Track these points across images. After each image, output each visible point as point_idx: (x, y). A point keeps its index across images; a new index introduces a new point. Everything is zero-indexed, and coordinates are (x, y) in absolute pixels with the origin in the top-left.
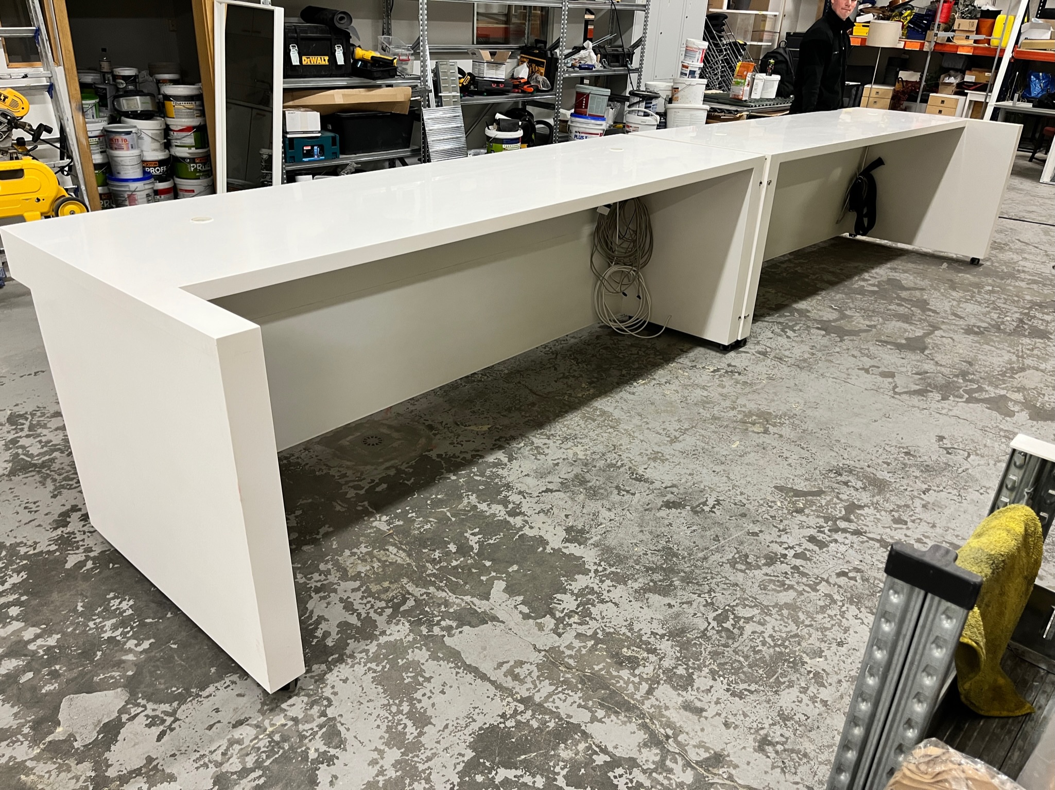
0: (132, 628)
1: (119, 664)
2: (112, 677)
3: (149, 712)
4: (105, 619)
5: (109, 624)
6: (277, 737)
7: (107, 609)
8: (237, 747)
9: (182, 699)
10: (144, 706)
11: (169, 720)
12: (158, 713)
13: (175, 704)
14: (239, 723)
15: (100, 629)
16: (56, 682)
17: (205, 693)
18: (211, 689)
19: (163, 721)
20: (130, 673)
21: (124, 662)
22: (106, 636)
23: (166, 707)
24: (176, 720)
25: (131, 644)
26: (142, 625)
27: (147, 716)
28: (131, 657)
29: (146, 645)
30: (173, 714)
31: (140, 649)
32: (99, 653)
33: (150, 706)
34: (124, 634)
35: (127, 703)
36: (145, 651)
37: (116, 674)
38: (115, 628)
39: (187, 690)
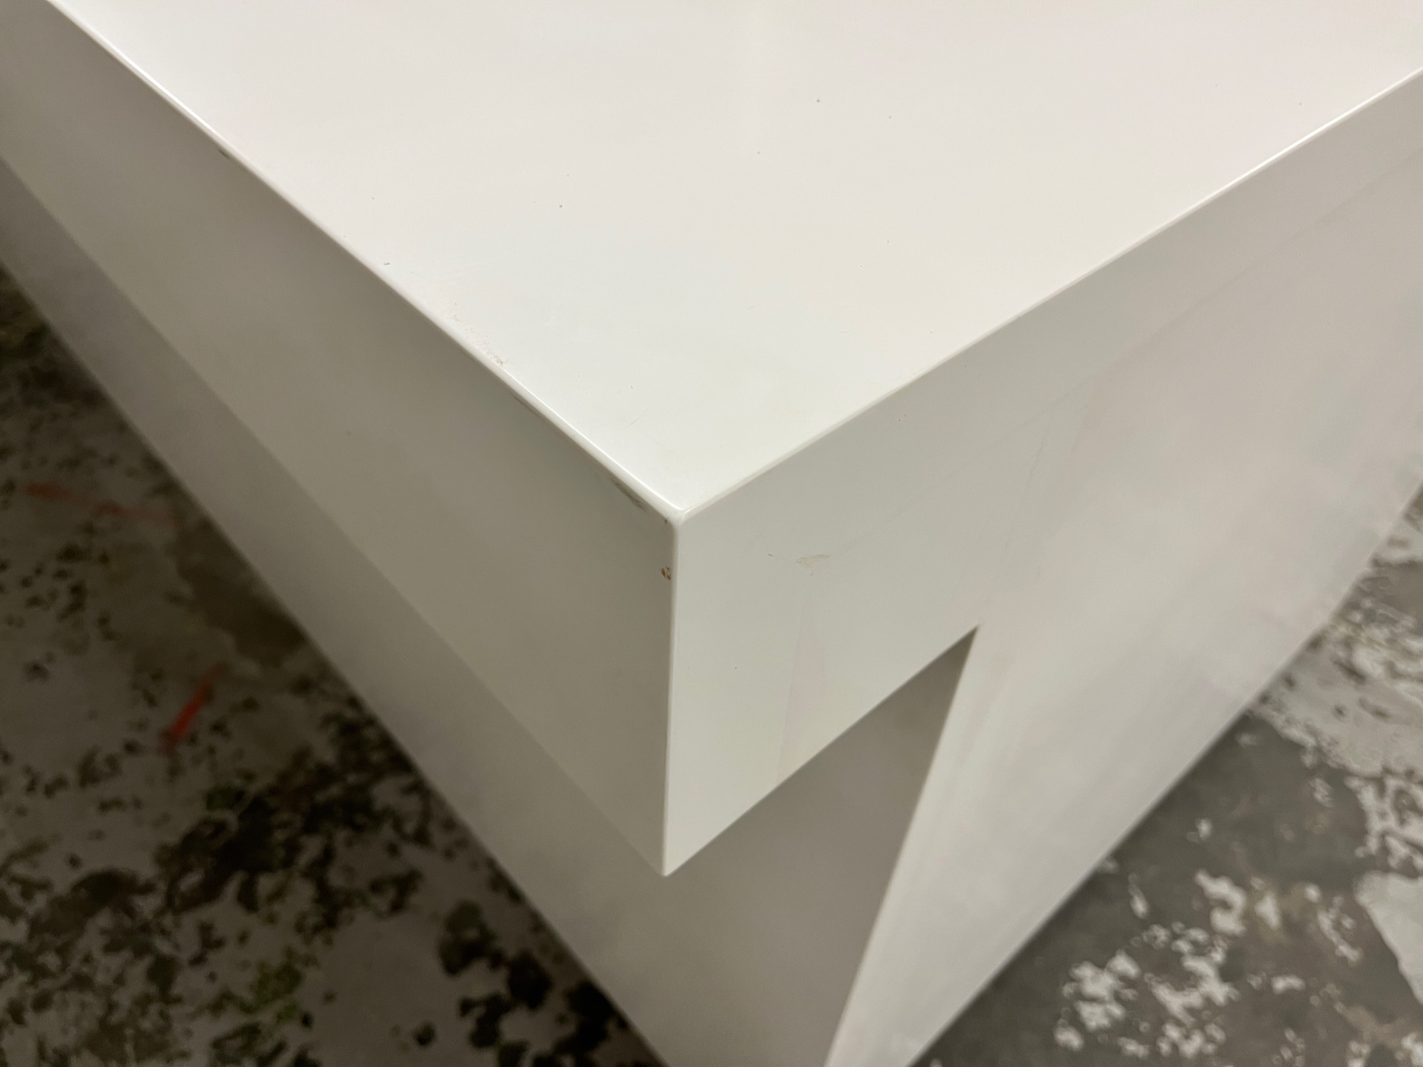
0: (1175, 937)
1: (1295, 925)
2: (1338, 926)
3: (1392, 822)
4: (1161, 1015)
5: (1174, 1001)
6: (1358, 617)
7: (1125, 1028)
8: (1402, 666)
9: (1338, 777)
10: (1383, 835)
11: (1392, 784)
12: (1387, 805)
13: (1354, 783)
14: (1354, 674)
15: (1201, 1017)
16: (1400, 1048)
17: (1310, 741)
18: (1295, 733)
19: (1400, 793)
20: (1313, 893)
21: (1286, 918)
22: (1219, 991)
23: (1368, 797)
24: (1387, 771)
25: (1227, 922)
26: (1158, 916)
27: (1402, 822)
28: (1269, 909)
29: (1220, 888)
30: (1378, 782)
31: (1237, 898)
32: (1280, 984)
33: (1376, 825)
34: (1201, 950)
35: (1386, 870)
36: (1240, 882)
37: (1325, 921)
38: (1186, 980)
39: (1312, 773)
